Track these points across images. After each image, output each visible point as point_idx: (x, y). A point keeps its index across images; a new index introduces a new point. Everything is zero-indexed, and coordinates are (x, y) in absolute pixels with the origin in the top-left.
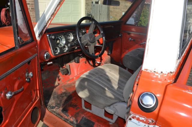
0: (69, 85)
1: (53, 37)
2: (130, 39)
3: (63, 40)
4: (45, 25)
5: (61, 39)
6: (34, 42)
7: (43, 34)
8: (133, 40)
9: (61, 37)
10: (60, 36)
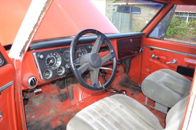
0: (69, 114)
1: (42, 57)
2: (153, 56)
3: (58, 59)
4: (27, 40)
5: (56, 58)
6: (8, 66)
7: (25, 52)
8: (157, 58)
9: (56, 55)
10: (54, 54)
